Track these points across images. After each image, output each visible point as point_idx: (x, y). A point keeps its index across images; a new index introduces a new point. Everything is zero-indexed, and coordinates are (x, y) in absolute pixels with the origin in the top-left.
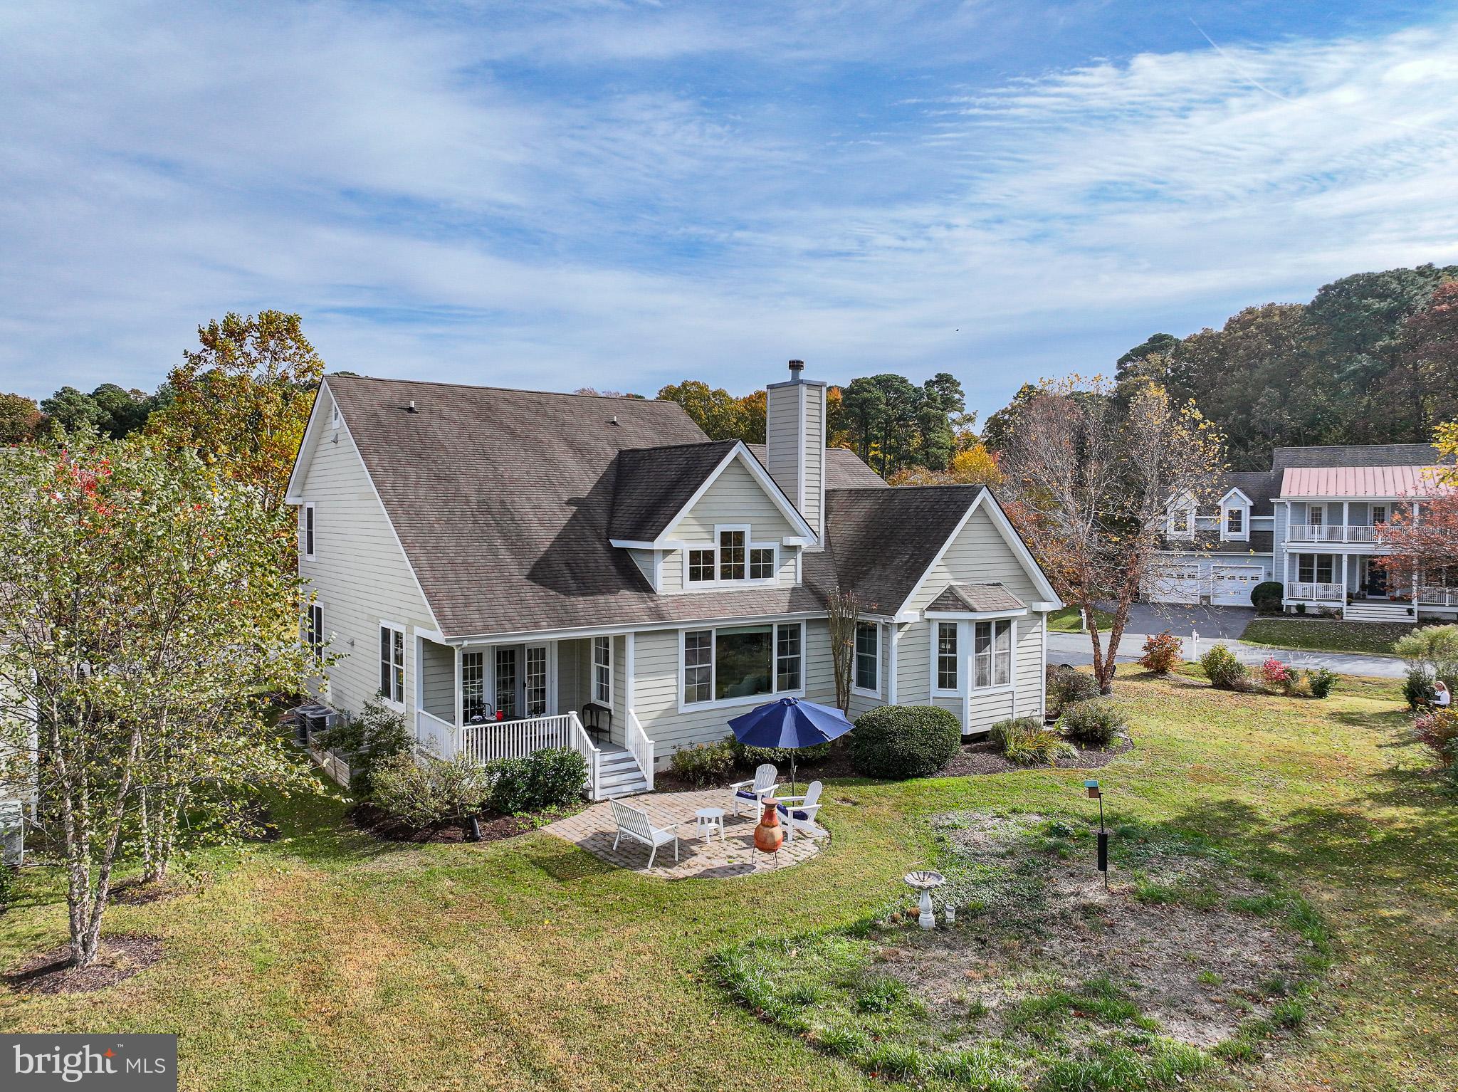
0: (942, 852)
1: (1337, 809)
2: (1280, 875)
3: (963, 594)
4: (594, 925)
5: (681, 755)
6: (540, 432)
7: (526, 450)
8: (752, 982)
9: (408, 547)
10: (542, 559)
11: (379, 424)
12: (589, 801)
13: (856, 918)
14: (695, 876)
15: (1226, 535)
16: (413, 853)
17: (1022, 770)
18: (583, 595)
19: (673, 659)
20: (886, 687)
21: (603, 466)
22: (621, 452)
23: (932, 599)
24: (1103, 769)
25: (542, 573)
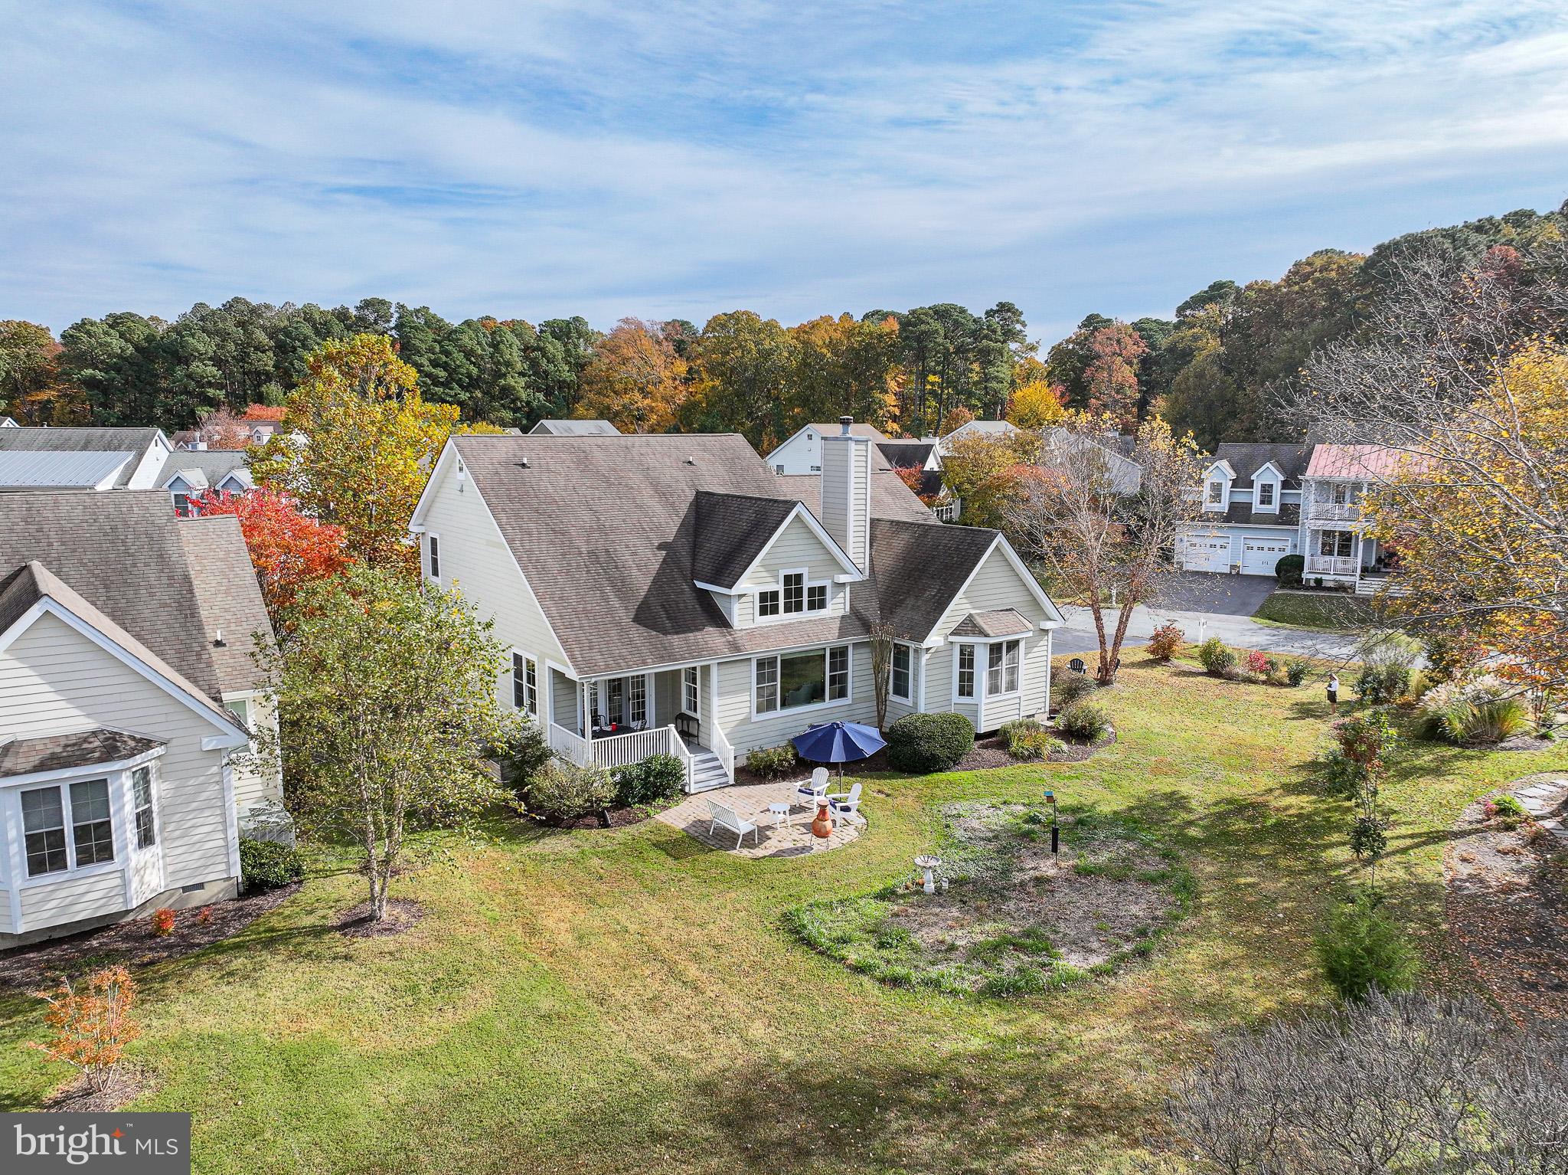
0: (947, 837)
1: (1254, 799)
2: (1183, 854)
3: (980, 621)
4: (705, 891)
5: (754, 756)
6: (630, 479)
7: (620, 498)
8: (812, 930)
9: (541, 599)
10: (643, 603)
11: (501, 482)
12: (686, 794)
13: (882, 886)
14: (771, 856)
15: (1257, 508)
16: (565, 838)
17: (1020, 764)
18: (677, 633)
19: (747, 680)
20: (916, 697)
21: (684, 508)
22: (698, 492)
23: (954, 625)
24: (1085, 762)
25: (644, 616)
